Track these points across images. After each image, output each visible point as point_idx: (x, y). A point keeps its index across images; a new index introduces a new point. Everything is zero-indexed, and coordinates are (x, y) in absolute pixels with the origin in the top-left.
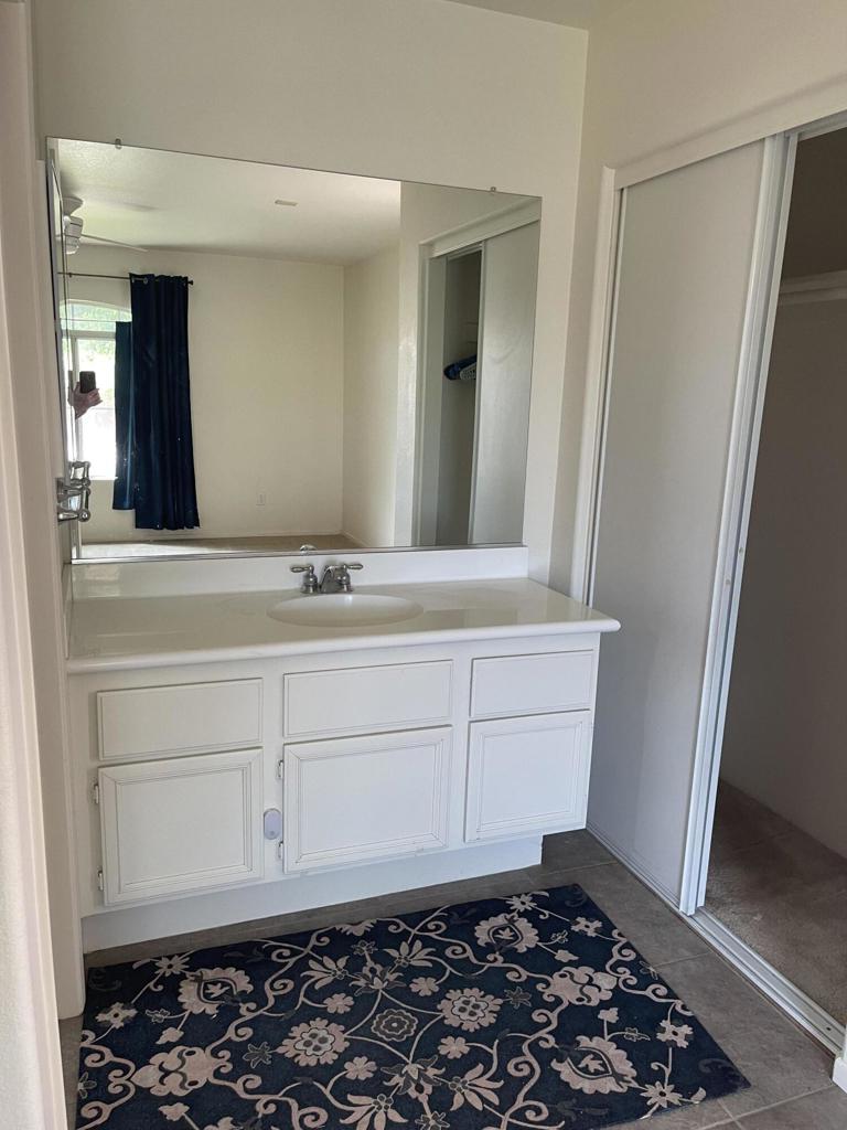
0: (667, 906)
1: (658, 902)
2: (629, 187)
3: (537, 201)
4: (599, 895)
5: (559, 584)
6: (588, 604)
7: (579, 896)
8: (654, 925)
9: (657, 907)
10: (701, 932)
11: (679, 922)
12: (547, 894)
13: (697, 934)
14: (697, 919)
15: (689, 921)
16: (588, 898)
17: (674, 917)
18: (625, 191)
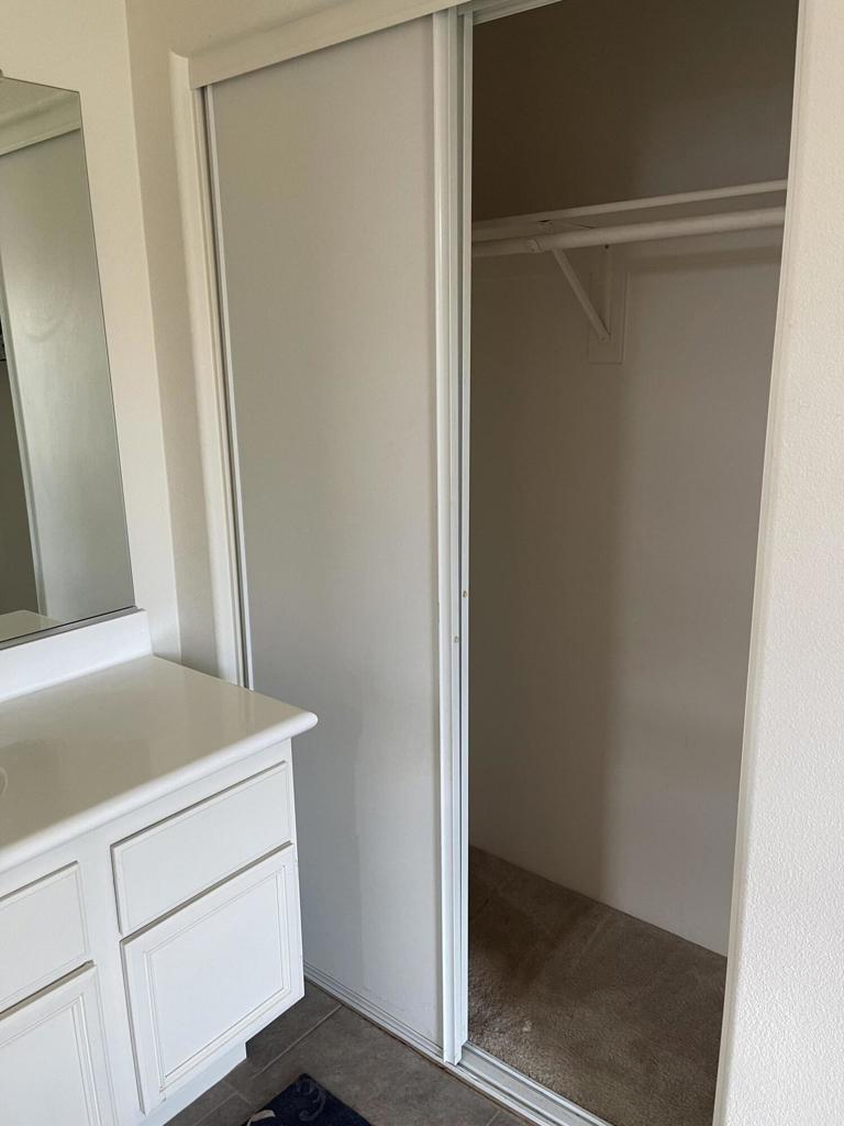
0: (424, 1057)
1: (411, 1054)
2: (213, 84)
3: (73, 98)
4: (338, 1079)
5: (197, 660)
6: (246, 685)
7: (315, 1095)
8: (422, 1098)
9: (414, 1064)
10: (477, 1084)
11: (446, 1076)
12: (271, 1114)
13: (471, 1087)
14: (465, 1063)
15: (457, 1071)
16: (328, 1093)
17: (440, 1072)
18: (209, 91)
